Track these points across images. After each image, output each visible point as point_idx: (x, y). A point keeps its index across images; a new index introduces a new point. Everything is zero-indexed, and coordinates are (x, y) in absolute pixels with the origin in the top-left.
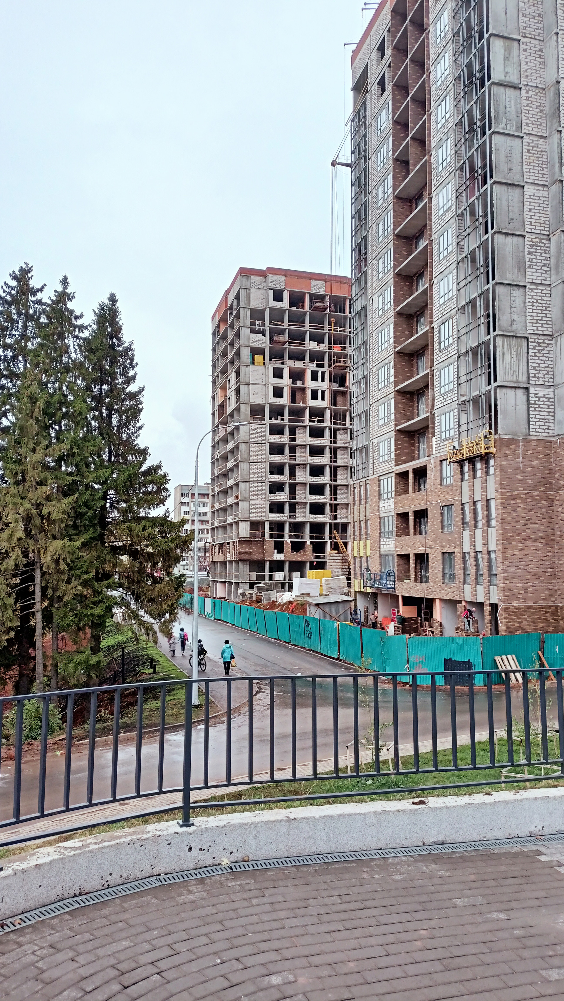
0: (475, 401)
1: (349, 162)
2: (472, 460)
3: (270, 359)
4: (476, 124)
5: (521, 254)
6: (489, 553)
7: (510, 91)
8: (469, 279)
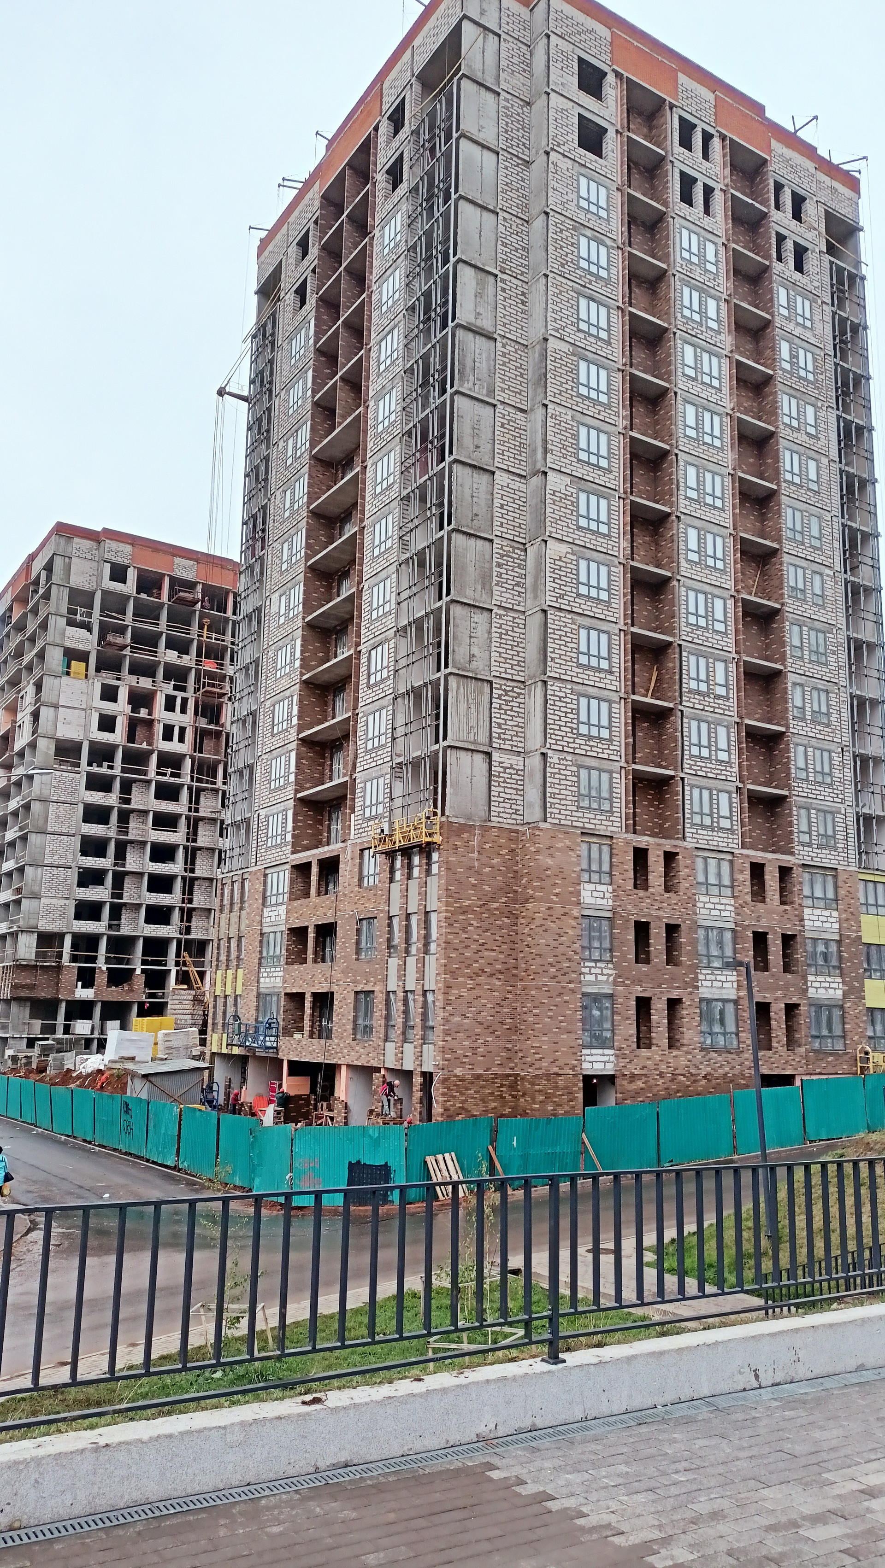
0: (415, 764)
1: (246, 394)
2: (407, 852)
3: (98, 670)
4: (433, 376)
5: (487, 565)
6: (425, 992)
7: (480, 341)
8: (415, 589)
